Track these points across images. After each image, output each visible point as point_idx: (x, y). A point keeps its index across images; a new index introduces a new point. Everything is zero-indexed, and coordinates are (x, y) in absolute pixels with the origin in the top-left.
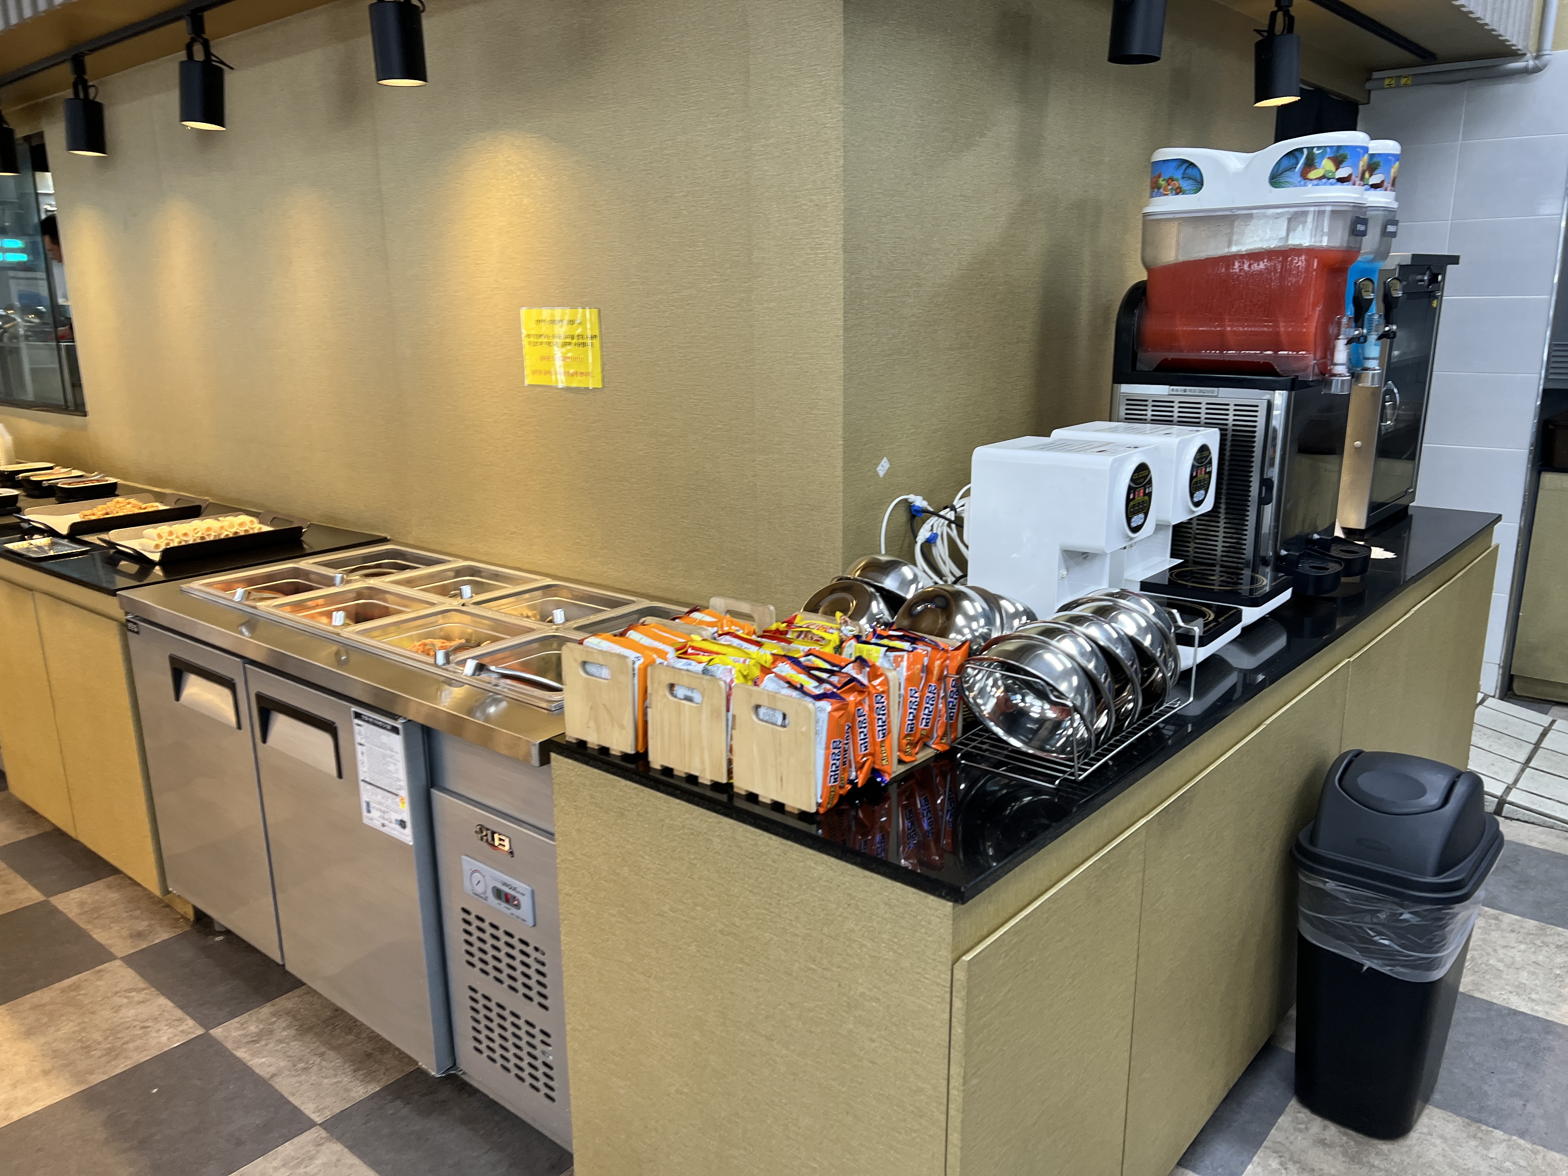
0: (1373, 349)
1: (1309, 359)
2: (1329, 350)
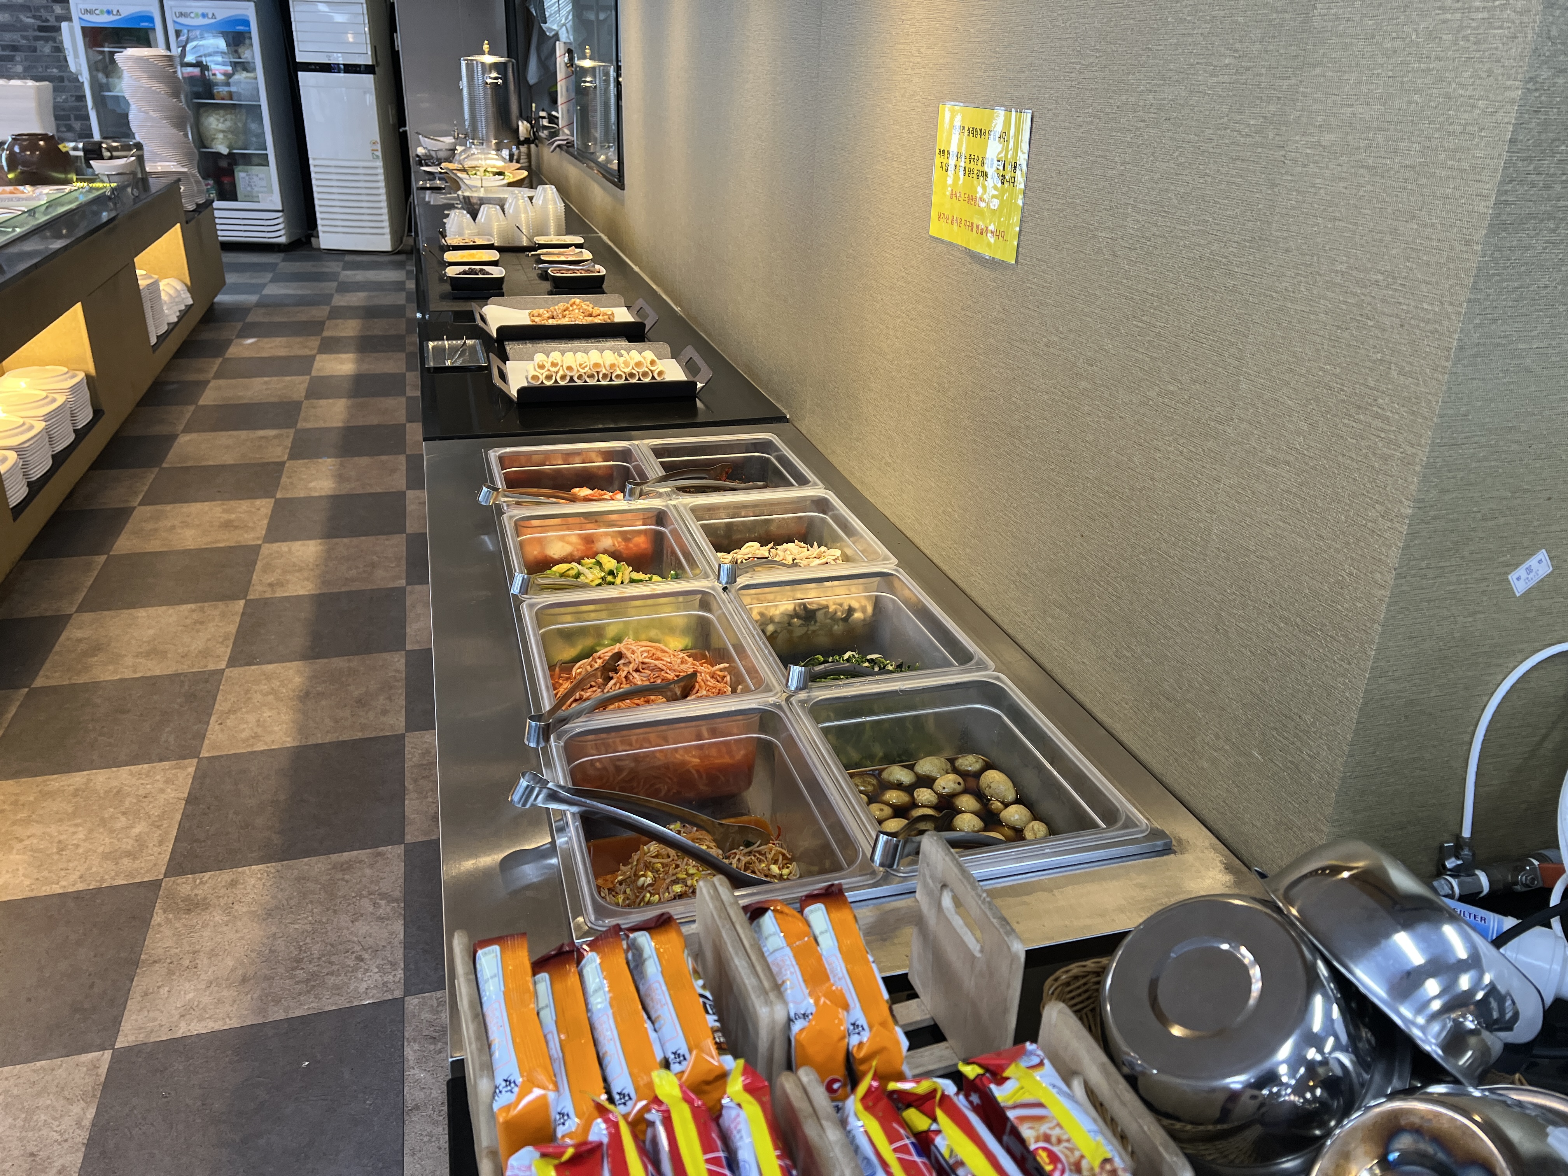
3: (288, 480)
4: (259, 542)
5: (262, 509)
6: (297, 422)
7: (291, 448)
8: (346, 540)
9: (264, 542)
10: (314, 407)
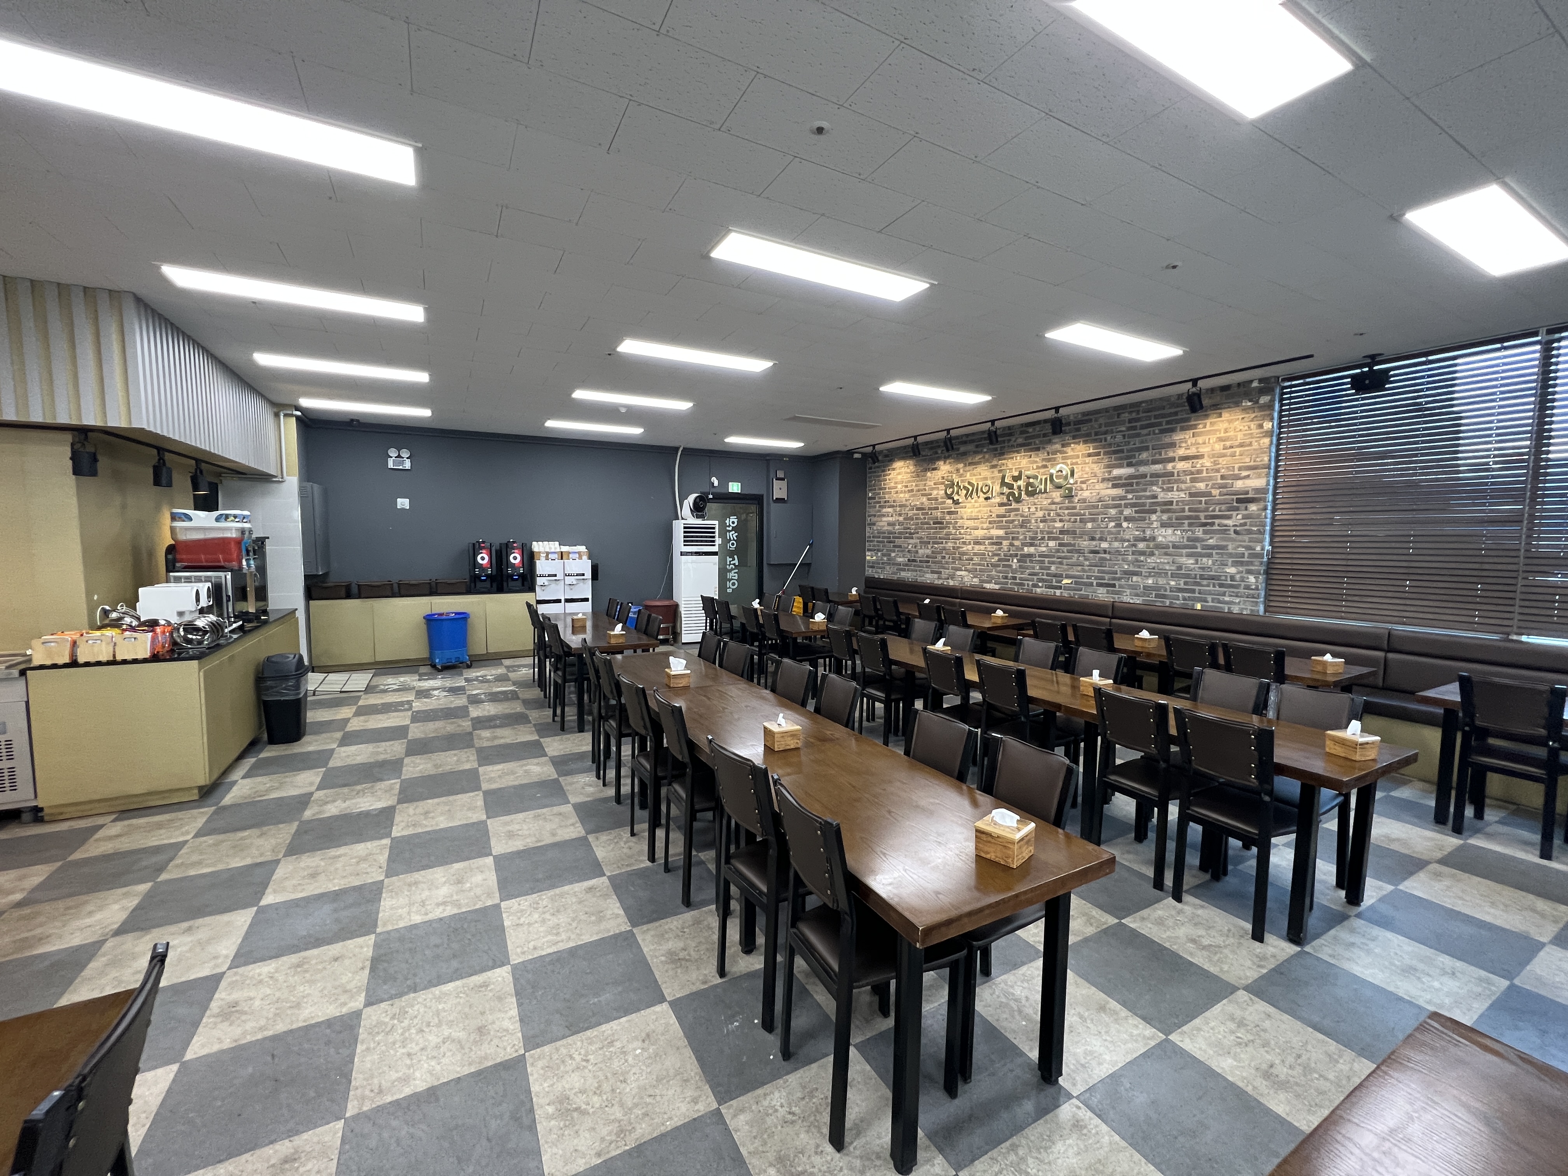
0: (252, 562)
1: (235, 564)
2: (241, 562)
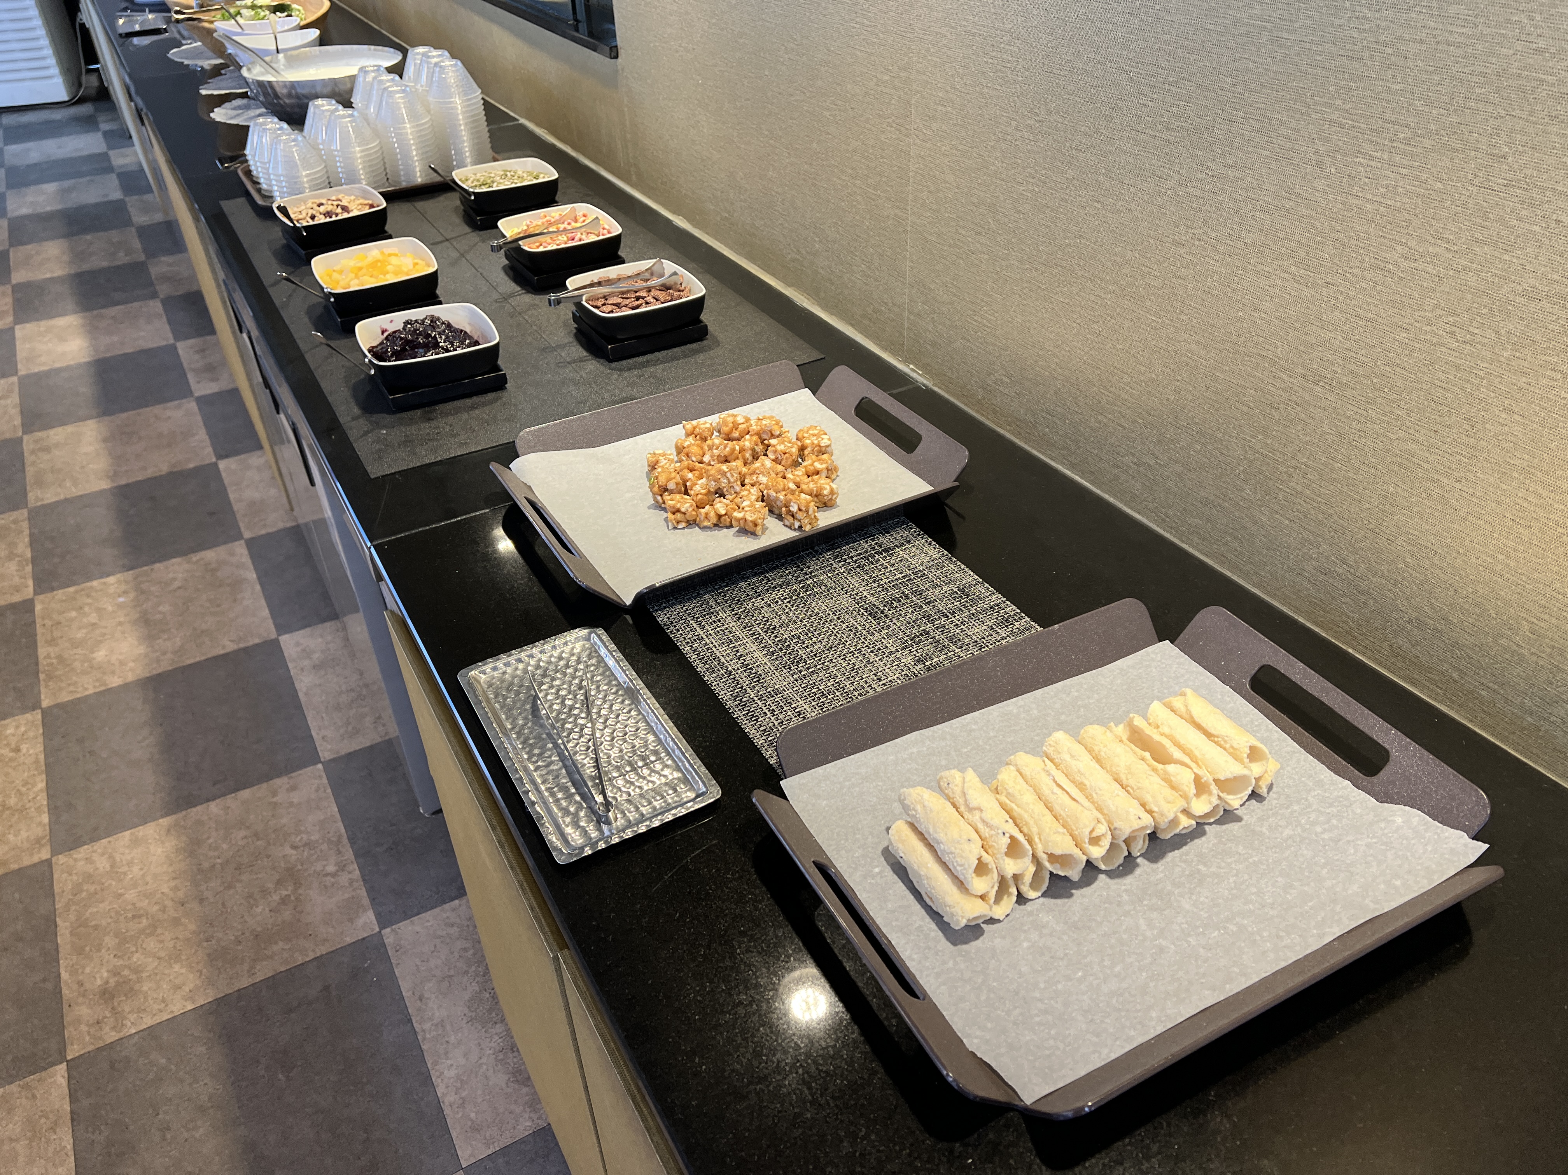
3: (53, 651)
4: (45, 854)
5: (24, 747)
6: (25, 494)
7: (34, 561)
8: (214, 807)
9: (55, 852)
10: (47, 449)
